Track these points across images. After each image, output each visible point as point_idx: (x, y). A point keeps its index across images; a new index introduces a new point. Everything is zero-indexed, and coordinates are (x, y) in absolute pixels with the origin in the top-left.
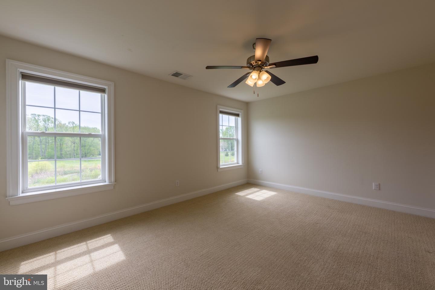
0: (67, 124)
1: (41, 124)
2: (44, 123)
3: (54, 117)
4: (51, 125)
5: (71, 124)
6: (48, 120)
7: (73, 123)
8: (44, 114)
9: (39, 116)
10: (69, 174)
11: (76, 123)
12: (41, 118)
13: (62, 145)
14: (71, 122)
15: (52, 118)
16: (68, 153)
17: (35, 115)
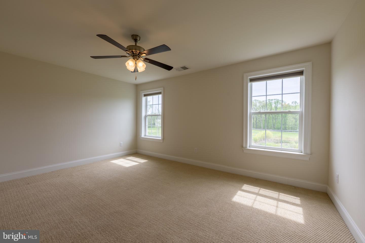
0: (291, 104)
1: (273, 106)
2: (275, 104)
3: (281, 100)
4: (279, 106)
5: (294, 103)
6: (278, 102)
7: (296, 102)
8: (275, 99)
9: (272, 100)
10: (284, 143)
11: (297, 102)
12: (273, 101)
13: (286, 121)
14: (294, 102)
15: (280, 101)
16: (290, 127)
17: (270, 100)
